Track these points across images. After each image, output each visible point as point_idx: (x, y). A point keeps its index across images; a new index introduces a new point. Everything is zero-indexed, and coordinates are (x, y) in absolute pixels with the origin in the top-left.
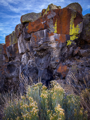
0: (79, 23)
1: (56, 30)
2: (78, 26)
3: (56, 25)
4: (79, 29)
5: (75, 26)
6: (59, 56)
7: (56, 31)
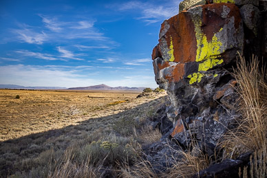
0: (217, 31)
1: (173, 56)
2: (215, 38)
3: (172, 46)
4: (221, 44)
5: (209, 39)
6: (178, 104)
7: (172, 59)
